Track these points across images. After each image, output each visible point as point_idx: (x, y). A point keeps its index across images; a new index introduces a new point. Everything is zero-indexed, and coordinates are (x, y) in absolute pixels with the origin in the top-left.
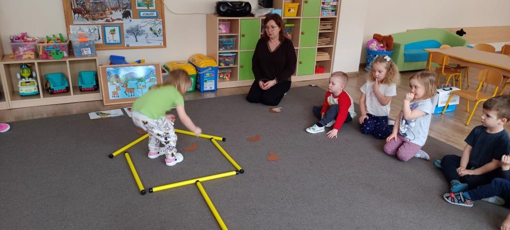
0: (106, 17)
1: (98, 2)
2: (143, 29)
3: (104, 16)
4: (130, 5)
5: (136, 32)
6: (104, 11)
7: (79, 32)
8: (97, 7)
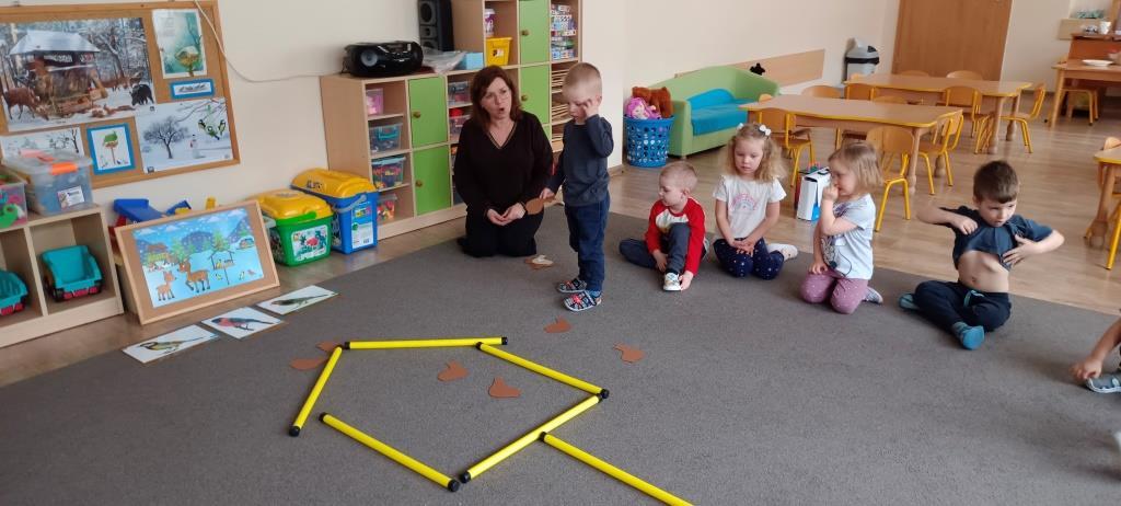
0: (93, 107)
1: (70, 71)
2: (182, 125)
3: (87, 104)
4: (146, 72)
5: (167, 135)
6: (87, 92)
7: (24, 152)
8: (69, 83)
